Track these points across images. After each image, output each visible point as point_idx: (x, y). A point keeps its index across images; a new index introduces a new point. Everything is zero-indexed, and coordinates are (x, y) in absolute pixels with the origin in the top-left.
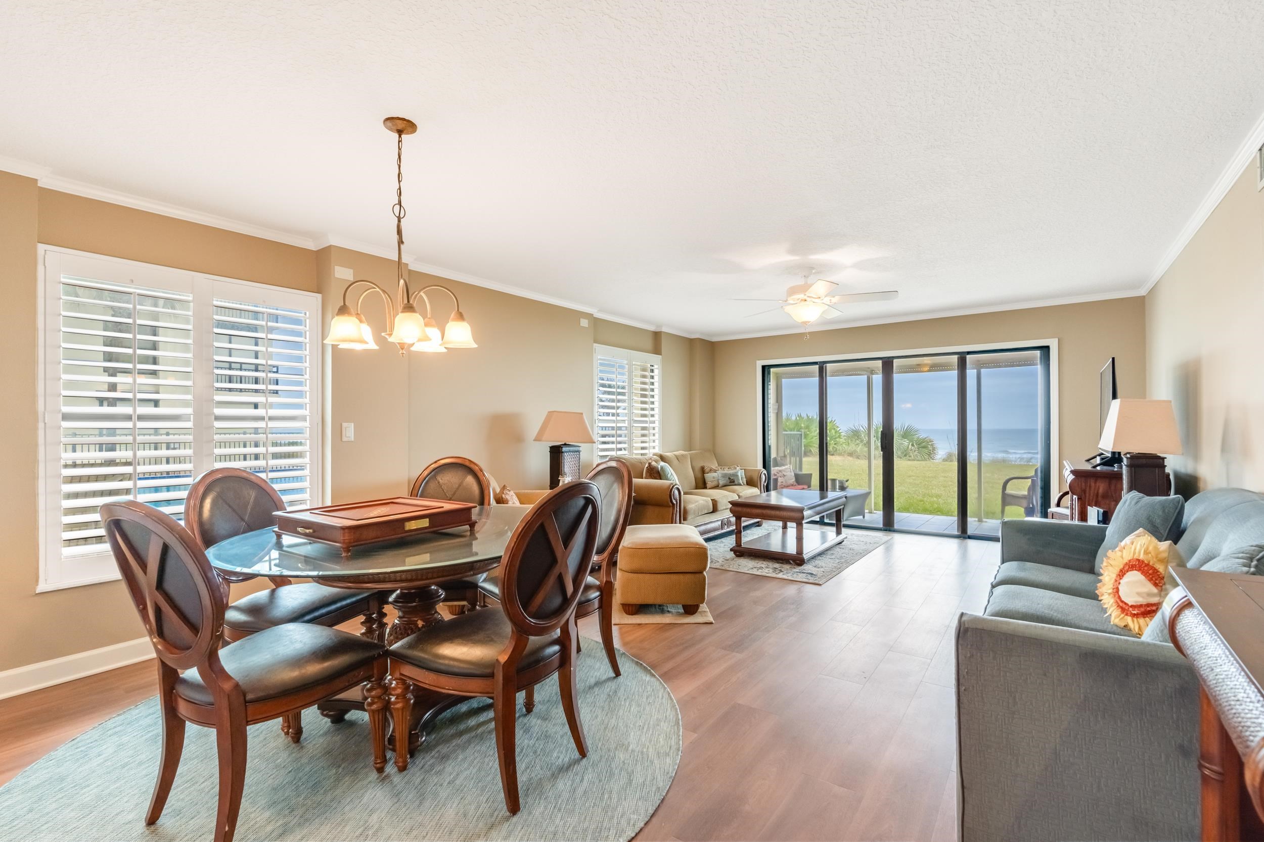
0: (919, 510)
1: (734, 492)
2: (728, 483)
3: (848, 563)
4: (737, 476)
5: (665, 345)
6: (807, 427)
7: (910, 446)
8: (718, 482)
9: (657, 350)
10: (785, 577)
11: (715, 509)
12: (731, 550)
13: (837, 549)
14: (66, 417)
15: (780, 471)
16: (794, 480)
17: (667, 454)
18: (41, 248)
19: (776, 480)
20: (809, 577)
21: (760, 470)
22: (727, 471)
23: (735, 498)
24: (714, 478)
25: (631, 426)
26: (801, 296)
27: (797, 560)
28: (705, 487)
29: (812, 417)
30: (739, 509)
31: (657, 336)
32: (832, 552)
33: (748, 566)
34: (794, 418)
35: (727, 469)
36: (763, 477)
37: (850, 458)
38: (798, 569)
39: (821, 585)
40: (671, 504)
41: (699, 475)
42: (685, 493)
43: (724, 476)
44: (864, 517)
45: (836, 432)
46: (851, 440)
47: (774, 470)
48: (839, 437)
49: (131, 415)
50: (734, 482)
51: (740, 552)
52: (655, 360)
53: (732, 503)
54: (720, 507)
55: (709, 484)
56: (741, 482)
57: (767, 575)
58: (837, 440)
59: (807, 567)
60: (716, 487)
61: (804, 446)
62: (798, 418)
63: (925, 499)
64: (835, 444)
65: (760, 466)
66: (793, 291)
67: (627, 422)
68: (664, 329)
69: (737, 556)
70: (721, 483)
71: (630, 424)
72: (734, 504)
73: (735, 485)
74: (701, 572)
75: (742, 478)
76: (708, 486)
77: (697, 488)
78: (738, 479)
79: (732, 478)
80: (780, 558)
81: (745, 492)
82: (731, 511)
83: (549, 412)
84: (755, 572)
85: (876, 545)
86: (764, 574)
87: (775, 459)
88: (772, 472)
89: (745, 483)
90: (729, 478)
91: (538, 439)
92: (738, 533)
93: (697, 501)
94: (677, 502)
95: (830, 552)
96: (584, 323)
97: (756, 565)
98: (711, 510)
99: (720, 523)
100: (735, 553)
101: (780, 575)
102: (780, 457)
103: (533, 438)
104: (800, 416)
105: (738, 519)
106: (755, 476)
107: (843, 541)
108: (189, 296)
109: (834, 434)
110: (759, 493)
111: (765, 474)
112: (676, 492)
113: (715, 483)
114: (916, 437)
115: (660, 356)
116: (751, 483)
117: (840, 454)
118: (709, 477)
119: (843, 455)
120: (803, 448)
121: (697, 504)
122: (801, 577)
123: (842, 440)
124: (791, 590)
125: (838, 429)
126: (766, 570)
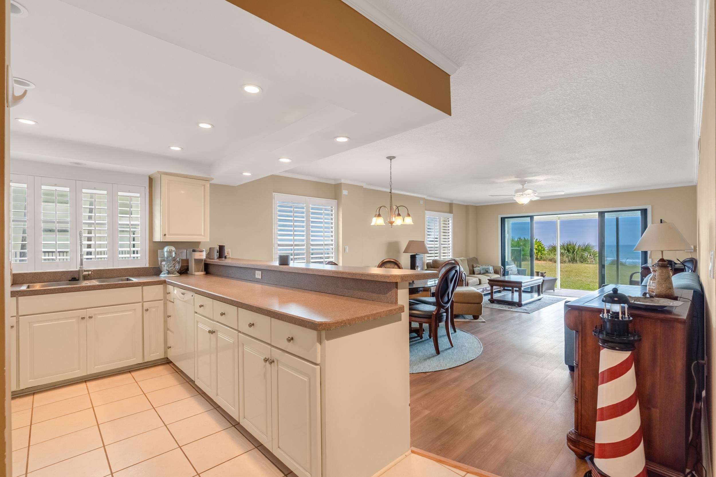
0: (586, 288)
1: (488, 276)
2: (485, 272)
3: (543, 307)
4: (489, 269)
5: (454, 209)
6: (525, 245)
7: (589, 256)
8: (480, 272)
9: (451, 212)
10: (513, 310)
11: (480, 283)
12: (489, 300)
13: (538, 302)
14: (279, 245)
15: (510, 268)
16: (517, 272)
17: (457, 259)
18: (274, 193)
19: (508, 272)
20: (524, 310)
21: (501, 266)
22: (484, 267)
23: (489, 278)
24: (478, 270)
25: (440, 246)
26: (521, 193)
27: (519, 304)
28: (474, 274)
29: (527, 239)
30: (492, 283)
31: (451, 205)
32: (535, 303)
33: (496, 306)
34: (516, 240)
35: (484, 266)
36: (502, 270)
37: (551, 262)
38: (519, 308)
39: (529, 313)
40: (462, 280)
41: (471, 268)
42: (467, 276)
43: (483, 269)
44: (554, 291)
45: (541, 248)
46: (551, 252)
47: (507, 267)
48: (544, 250)
49: (293, 244)
50: (488, 272)
51: (492, 301)
52: (450, 216)
53: (488, 280)
54: (482, 282)
55: (476, 273)
56: (491, 272)
57: (506, 309)
58: (543, 252)
59: (523, 307)
60: (480, 274)
61: (523, 255)
62: (519, 240)
63: (591, 284)
64: (541, 254)
65: (500, 265)
66: (517, 191)
67: (438, 244)
68: (454, 202)
69: (491, 303)
70: (482, 272)
71: (439, 245)
72: (490, 280)
73: (489, 273)
74: (480, 303)
75: (492, 270)
76: (475, 273)
77: (470, 274)
78: (490, 271)
79: (487, 270)
80: (511, 304)
81: (494, 276)
82: (489, 283)
83: (409, 241)
84: (500, 308)
85: (557, 301)
86: (504, 309)
87: (507, 262)
88: (506, 268)
89: (493, 272)
90: (486, 270)
91: (406, 251)
92: (491, 294)
93: (473, 280)
94: (464, 279)
95: (534, 303)
96: (422, 202)
97: (500, 306)
98: (478, 284)
99: (482, 289)
100: (490, 302)
101: (512, 310)
102: (509, 261)
103: (403, 251)
104: (520, 238)
105: (492, 287)
106: (498, 269)
107: (541, 299)
108: (304, 205)
109: (540, 249)
110: (500, 277)
111: (503, 268)
112: (464, 275)
113: (479, 272)
114: (593, 250)
115: (452, 214)
116: (496, 272)
117: (544, 260)
118: (476, 269)
119: (546, 261)
120: (522, 257)
121: (472, 280)
122: (520, 311)
123: (546, 252)
124: (517, 314)
125: (543, 246)
126: (505, 308)
